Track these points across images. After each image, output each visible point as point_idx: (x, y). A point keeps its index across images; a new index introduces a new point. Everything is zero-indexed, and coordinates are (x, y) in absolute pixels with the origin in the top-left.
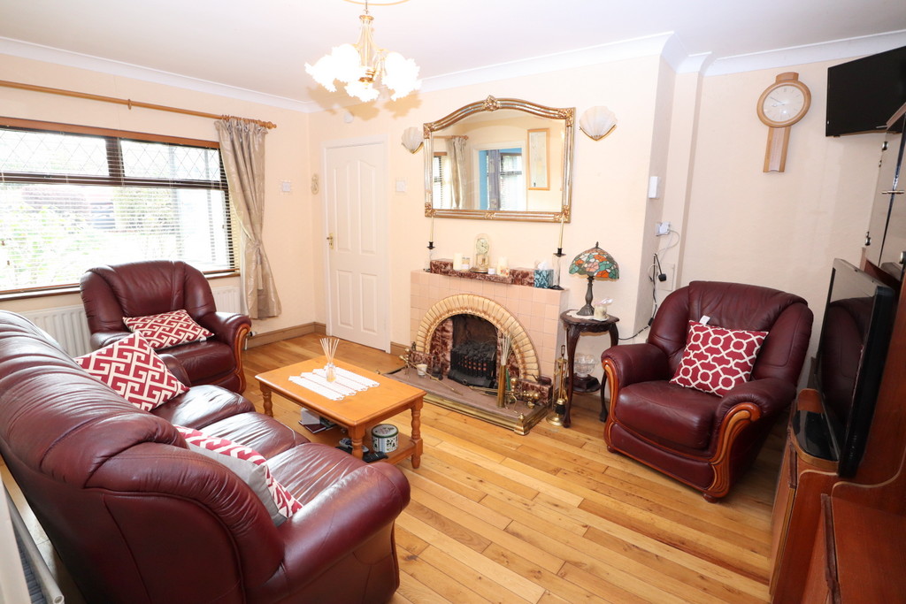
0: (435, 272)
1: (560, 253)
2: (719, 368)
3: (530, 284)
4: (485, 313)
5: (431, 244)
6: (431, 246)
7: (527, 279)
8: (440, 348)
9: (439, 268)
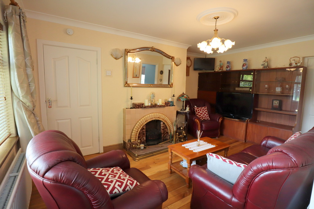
0: (138, 108)
1: (174, 96)
2: (202, 115)
3: (170, 106)
4: (159, 118)
5: (132, 97)
6: (132, 99)
7: (169, 105)
8: (142, 137)
9: (140, 106)
